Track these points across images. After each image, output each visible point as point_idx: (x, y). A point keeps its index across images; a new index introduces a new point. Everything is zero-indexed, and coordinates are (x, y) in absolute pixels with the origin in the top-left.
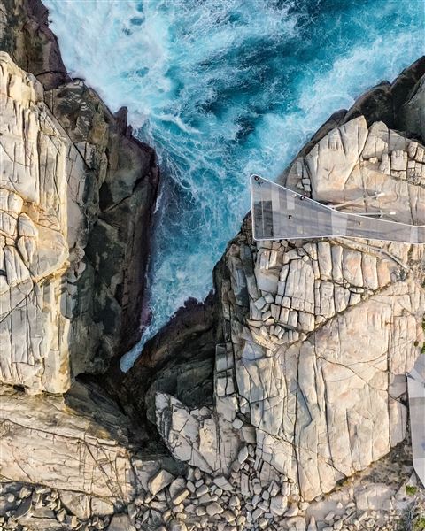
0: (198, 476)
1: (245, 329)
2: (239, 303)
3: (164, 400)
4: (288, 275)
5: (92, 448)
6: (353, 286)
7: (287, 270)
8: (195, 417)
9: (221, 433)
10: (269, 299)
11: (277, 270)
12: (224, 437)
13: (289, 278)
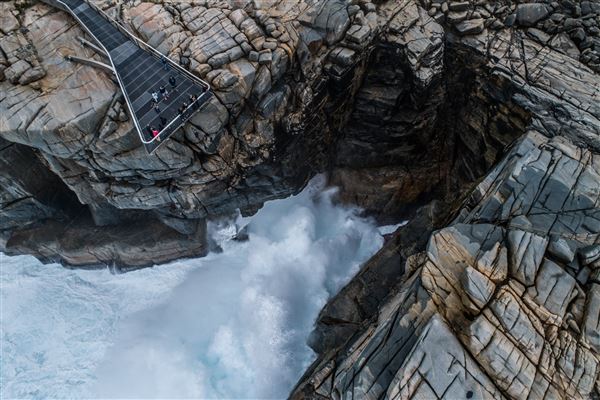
0: (434, 10)
1: (300, 52)
3: (422, 73)
5: (523, 73)
6: (173, 15)
8: (404, 40)
9: (390, 17)
12: (390, 14)
13: (218, 51)
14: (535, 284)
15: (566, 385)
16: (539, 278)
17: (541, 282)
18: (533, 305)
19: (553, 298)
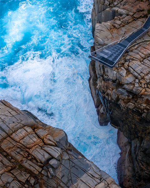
2: (131, 97)
4: (132, 68)
7: (131, 68)
10: (137, 81)
11: (128, 72)
13: (134, 69)
14: (42, 149)
15: (14, 149)
16: (43, 150)
17: (42, 151)
18: (36, 147)
19: (37, 152)
